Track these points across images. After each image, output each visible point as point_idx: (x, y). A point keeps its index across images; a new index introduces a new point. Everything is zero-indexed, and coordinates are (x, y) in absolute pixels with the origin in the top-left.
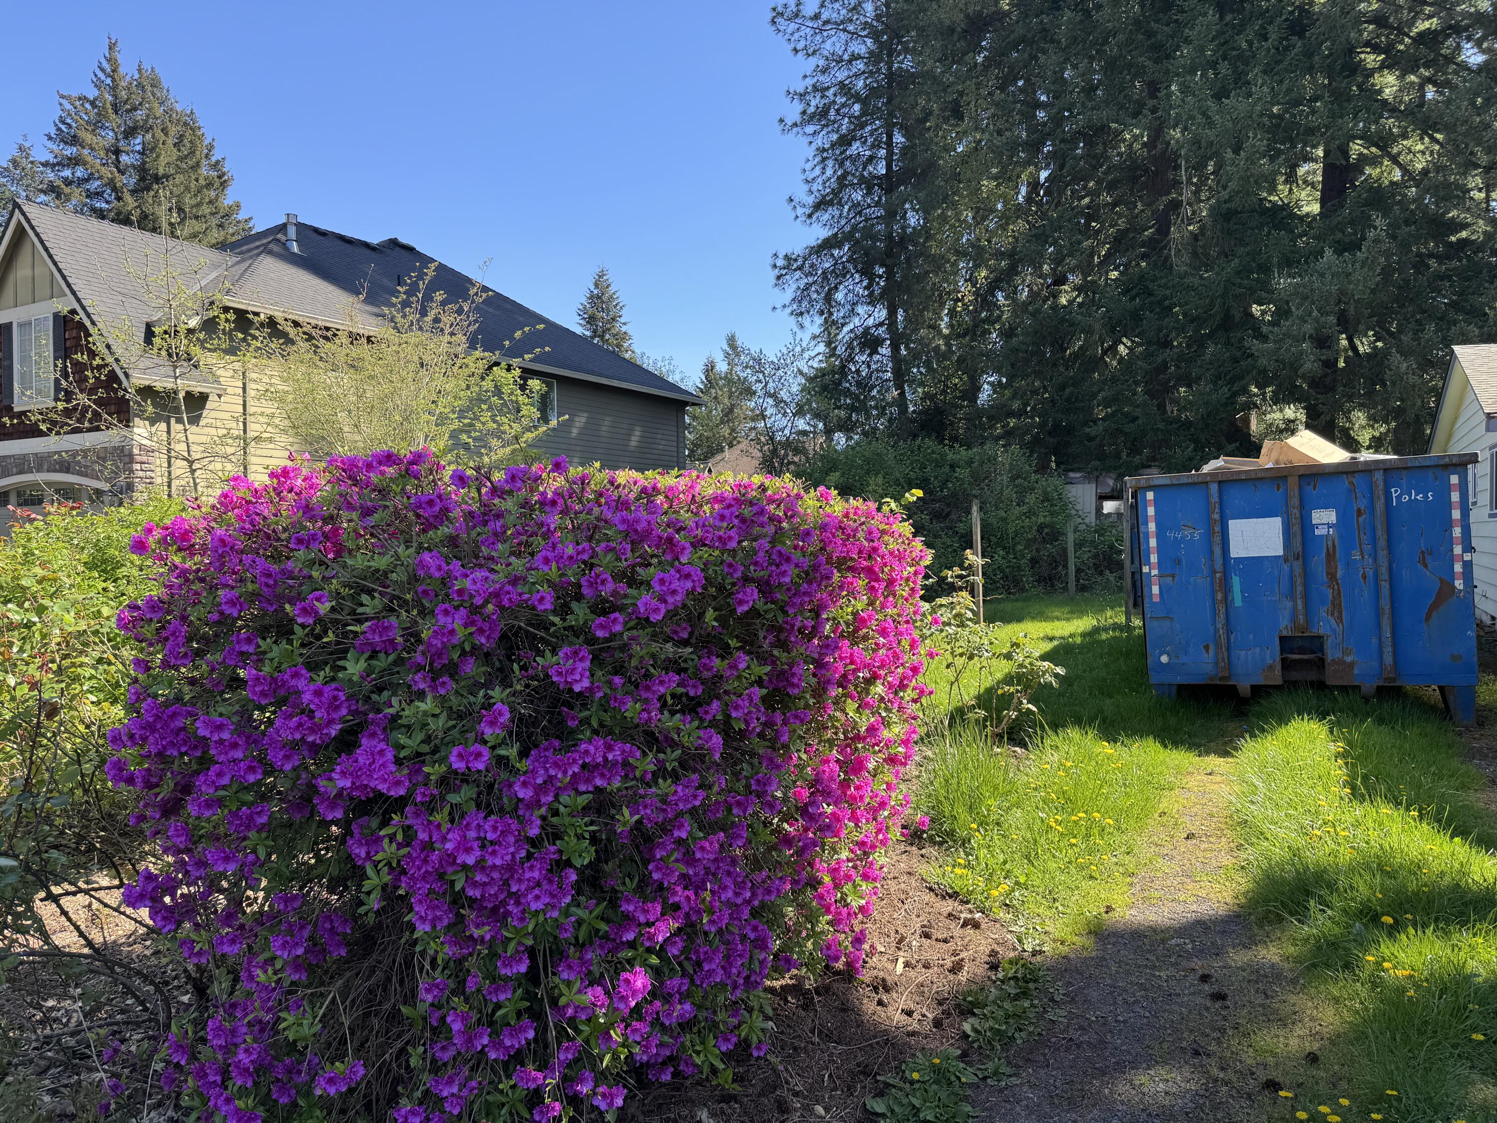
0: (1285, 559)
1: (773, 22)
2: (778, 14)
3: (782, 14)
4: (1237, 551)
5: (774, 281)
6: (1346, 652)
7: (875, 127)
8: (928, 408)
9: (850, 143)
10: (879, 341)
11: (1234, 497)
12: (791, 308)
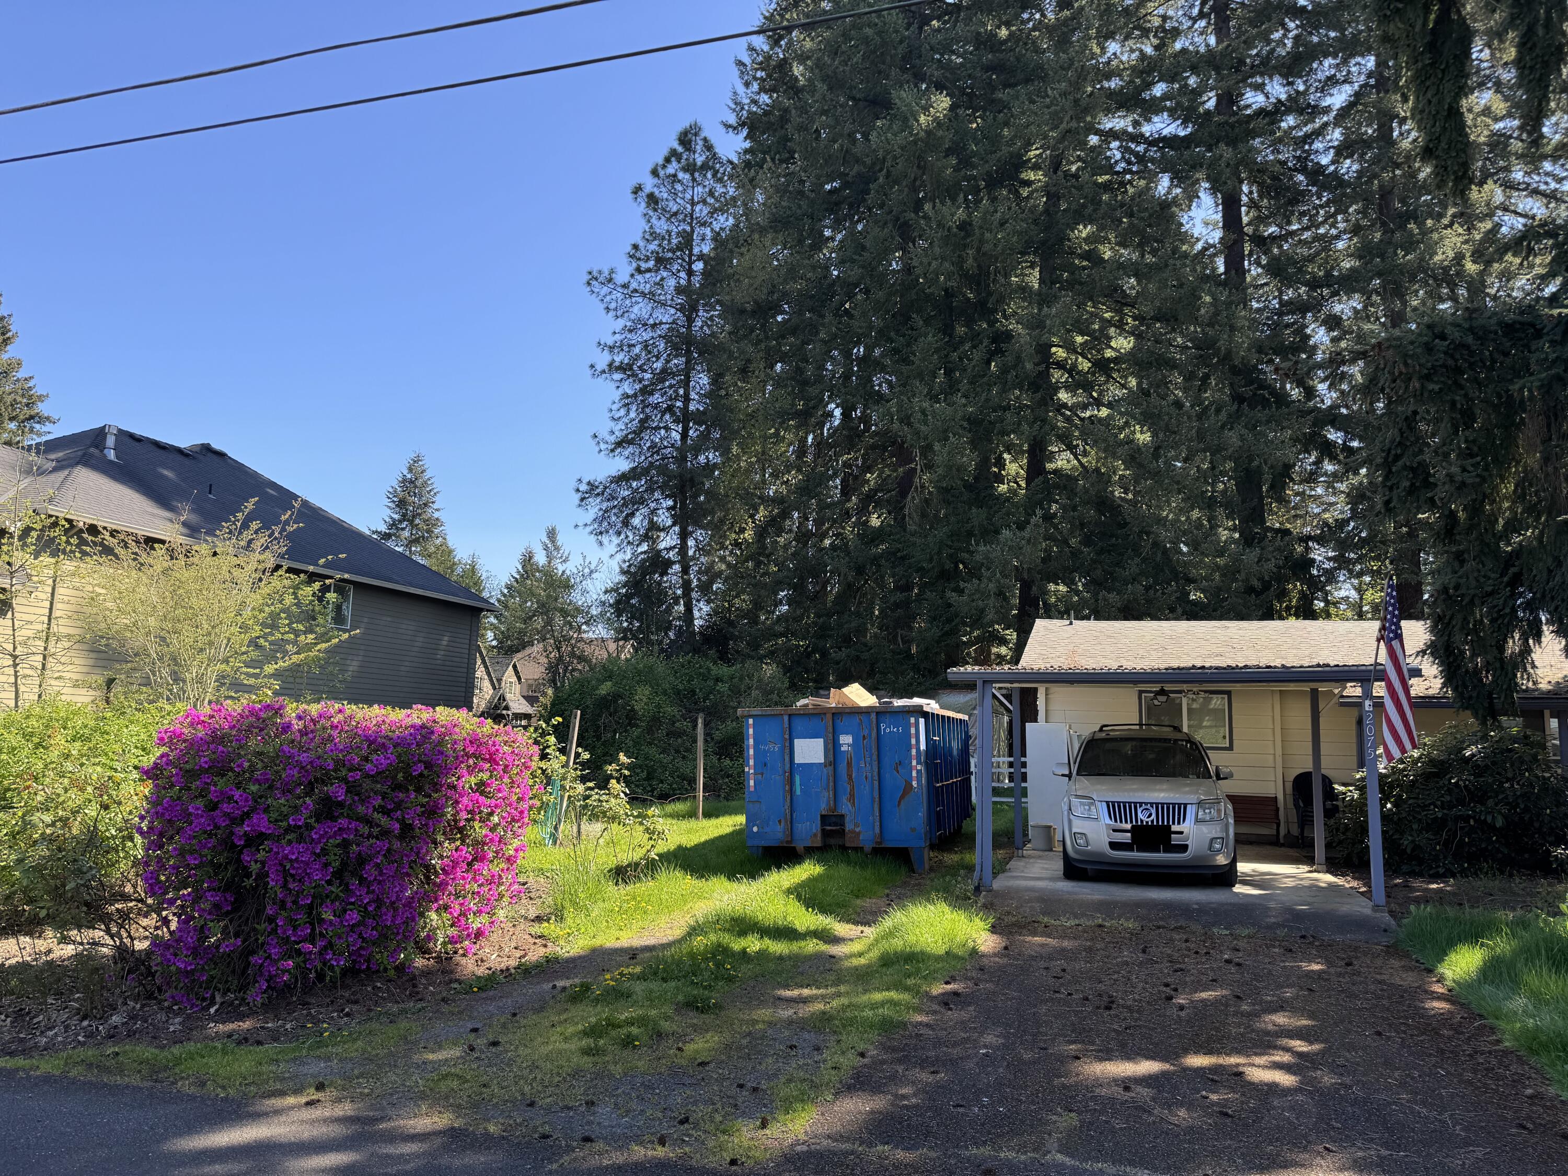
0: (825, 764)
1: (589, 284)
2: (592, 278)
3: (596, 279)
4: (798, 760)
5: (577, 502)
6: (856, 825)
7: (674, 382)
8: (715, 624)
9: (651, 393)
10: (669, 563)
11: (799, 725)
12: (592, 528)
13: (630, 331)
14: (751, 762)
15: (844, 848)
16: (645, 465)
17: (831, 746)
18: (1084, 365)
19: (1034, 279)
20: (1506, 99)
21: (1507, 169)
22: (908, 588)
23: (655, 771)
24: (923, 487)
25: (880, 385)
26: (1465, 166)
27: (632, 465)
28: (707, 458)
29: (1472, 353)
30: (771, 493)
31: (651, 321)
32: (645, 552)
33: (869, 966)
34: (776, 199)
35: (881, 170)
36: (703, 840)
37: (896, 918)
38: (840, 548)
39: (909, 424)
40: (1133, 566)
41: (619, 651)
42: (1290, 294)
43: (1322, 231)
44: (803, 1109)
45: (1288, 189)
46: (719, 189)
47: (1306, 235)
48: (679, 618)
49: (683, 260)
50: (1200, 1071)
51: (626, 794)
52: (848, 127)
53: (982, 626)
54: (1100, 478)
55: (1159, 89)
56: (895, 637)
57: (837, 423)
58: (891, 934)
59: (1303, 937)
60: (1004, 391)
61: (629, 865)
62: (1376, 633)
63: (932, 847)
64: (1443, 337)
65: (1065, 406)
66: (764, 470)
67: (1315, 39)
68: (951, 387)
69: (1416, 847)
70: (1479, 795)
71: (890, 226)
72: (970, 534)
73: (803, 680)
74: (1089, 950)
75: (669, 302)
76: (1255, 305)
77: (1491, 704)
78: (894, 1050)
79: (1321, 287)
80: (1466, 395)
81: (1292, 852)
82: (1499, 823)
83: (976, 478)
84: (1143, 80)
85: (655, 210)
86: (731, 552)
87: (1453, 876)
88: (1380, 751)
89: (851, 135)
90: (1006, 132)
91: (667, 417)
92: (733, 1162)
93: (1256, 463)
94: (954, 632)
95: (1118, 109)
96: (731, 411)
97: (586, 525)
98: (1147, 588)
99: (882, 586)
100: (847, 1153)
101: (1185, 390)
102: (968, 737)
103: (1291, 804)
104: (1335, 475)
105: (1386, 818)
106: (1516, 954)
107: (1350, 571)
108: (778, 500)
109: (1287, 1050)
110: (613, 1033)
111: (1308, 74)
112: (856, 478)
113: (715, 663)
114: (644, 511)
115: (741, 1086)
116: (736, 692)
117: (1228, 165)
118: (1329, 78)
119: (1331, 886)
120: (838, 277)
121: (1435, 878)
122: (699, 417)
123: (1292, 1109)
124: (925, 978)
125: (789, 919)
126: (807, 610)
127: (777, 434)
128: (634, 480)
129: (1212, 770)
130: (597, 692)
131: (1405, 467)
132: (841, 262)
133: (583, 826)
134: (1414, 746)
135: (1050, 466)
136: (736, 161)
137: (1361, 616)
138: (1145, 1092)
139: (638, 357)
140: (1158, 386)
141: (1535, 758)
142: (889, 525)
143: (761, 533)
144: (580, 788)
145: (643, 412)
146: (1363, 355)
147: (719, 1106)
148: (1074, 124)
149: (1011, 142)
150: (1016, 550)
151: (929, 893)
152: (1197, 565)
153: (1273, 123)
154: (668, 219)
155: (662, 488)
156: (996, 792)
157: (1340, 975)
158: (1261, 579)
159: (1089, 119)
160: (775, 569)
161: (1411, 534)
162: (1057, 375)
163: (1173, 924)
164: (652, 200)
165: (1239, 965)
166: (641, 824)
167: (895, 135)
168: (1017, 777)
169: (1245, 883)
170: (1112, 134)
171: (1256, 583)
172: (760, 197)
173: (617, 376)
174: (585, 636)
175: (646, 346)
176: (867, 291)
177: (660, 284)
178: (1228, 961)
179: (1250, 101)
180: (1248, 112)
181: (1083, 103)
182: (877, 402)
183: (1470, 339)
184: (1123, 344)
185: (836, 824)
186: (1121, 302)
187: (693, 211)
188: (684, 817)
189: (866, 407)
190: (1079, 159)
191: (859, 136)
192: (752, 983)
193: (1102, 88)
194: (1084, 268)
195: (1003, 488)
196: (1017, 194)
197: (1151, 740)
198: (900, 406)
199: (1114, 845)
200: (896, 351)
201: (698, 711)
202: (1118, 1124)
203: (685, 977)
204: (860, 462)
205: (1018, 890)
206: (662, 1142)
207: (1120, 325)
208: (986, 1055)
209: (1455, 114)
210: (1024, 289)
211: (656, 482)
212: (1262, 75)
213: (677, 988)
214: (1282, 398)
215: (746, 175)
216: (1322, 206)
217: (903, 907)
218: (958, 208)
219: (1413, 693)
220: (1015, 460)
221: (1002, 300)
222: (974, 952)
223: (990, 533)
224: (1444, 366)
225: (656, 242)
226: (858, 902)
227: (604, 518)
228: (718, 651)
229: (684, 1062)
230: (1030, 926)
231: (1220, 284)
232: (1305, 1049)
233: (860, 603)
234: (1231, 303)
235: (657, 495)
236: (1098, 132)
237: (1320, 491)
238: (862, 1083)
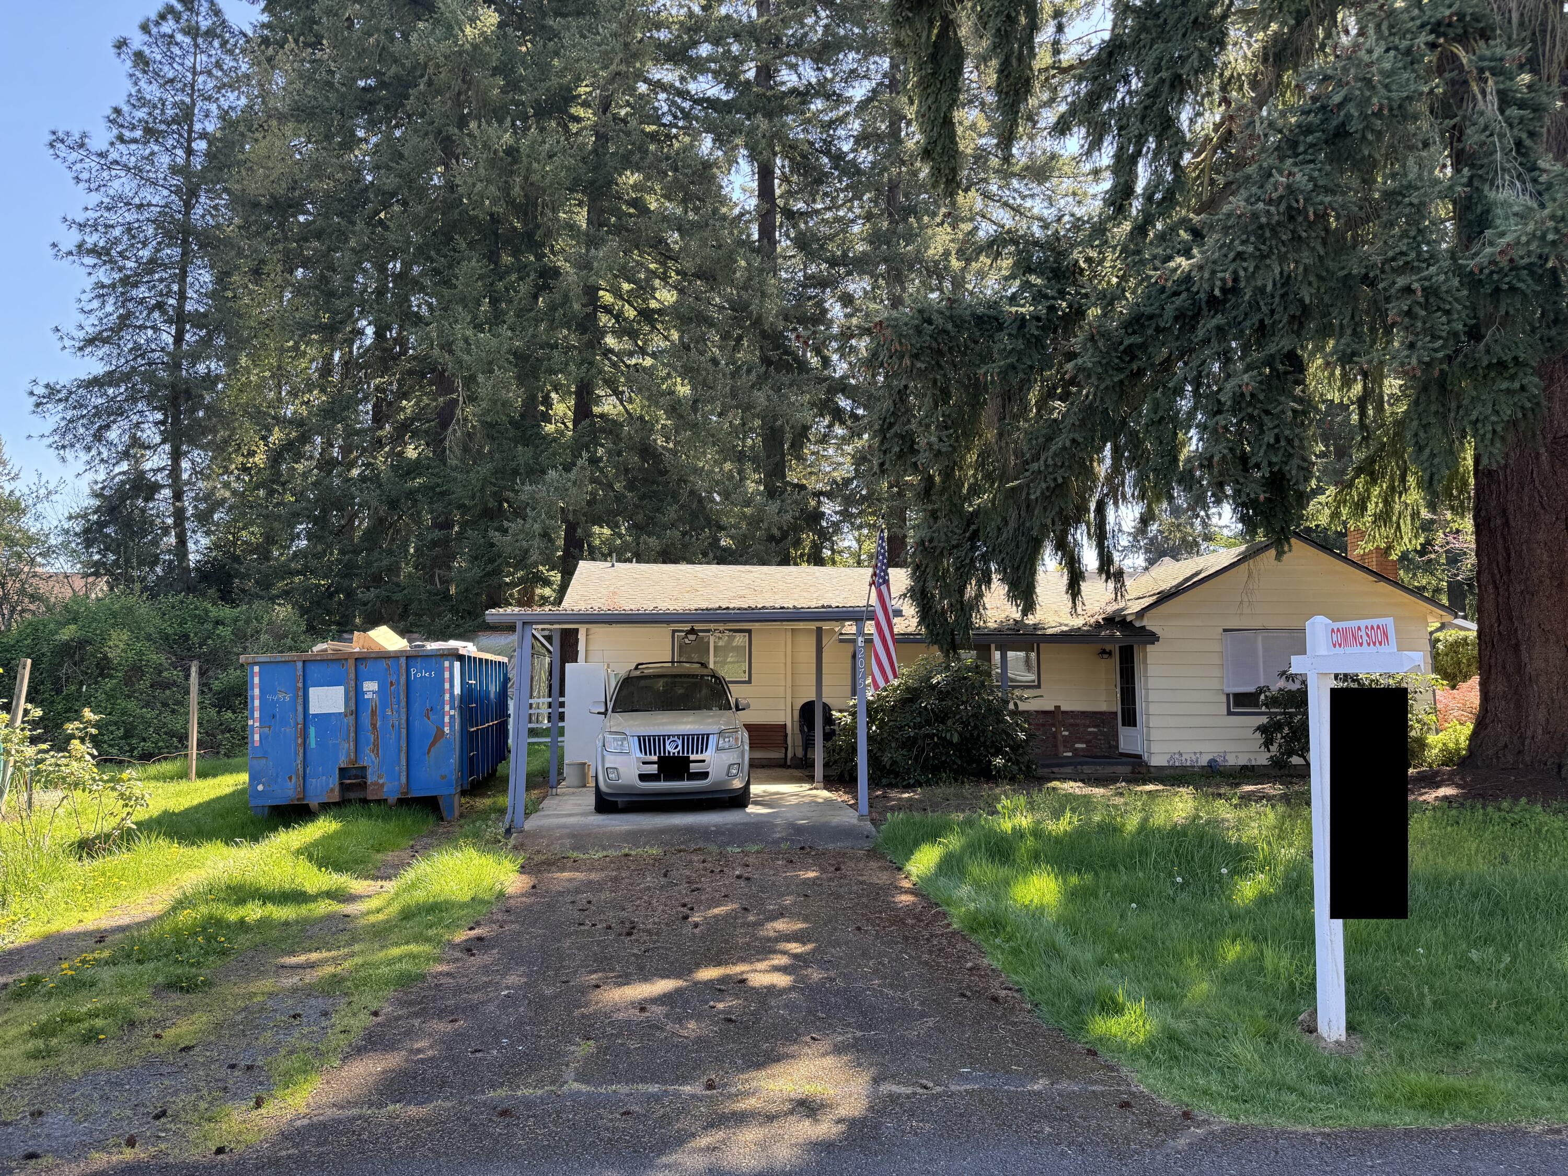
0: (345, 714)
1: (51, 146)
2: (56, 141)
4: (313, 710)
5: (31, 407)
6: (379, 777)
7: (165, 275)
8: (215, 559)
9: (135, 285)
10: (156, 487)
11: (314, 671)
12: (51, 440)
13: (108, 209)
14: (257, 714)
15: (365, 801)
16: (127, 369)
17: (352, 694)
18: (630, 313)
19: (581, 218)
20: (988, 118)
21: (985, 180)
22: (448, 525)
23: (135, 728)
24: (465, 419)
25: (419, 306)
26: (954, 171)
27: (108, 368)
28: (208, 367)
29: (951, 338)
30: (289, 414)
31: (137, 201)
32: (124, 473)
33: (387, 921)
34: (299, 85)
35: (422, 76)
36: (195, 802)
37: (421, 868)
38: (371, 479)
39: (451, 352)
40: (671, 512)
41: (88, 588)
42: (812, 269)
43: (841, 213)
44: (306, 1080)
45: (814, 168)
46: (229, 62)
47: (828, 215)
48: (169, 552)
49: (181, 135)
50: (709, 984)
51: (93, 757)
52: (386, 23)
53: (525, 567)
54: (645, 426)
55: (705, 50)
56: (433, 576)
57: (368, 342)
58: (413, 886)
59: (802, 848)
60: (552, 327)
61: (97, 837)
62: (868, 579)
63: (463, 793)
64: (929, 322)
65: (611, 351)
66: (279, 386)
67: (842, 32)
68: (496, 318)
69: (894, 763)
70: (941, 716)
71: (431, 137)
72: (515, 472)
73: (324, 622)
74: (616, 880)
75: (161, 182)
76: (784, 275)
77: (953, 640)
78: (410, 1003)
79: (838, 265)
80: (945, 375)
81: (797, 773)
82: (956, 739)
83: (522, 415)
84: (690, 38)
85: (145, 72)
86: (238, 478)
87: (921, 785)
88: (869, 681)
89: (388, 32)
90: (556, 62)
91: (156, 315)
92: (220, 1151)
93: (779, 423)
94: (497, 572)
95: (666, 61)
96: (240, 316)
97: (43, 436)
98: (684, 534)
99: (419, 523)
100: (354, 1119)
101: (721, 348)
102: (506, 680)
103: (797, 731)
104: (843, 438)
105: (871, 738)
106: (963, 849)
107: (852, 524)
108: (297, 422)
109: (784, 953)
110: (71, 1029)
111: (835, 63)
112: (390, 404)
113: (215, 604)
114: (124, 424)
115: (233, 1067)
116: (241, 637)
117: (764, 136)
118: (853, 71)
119: (828, 802)
120: (372, 183)
121: (908, 787)
122: (199, 320)
123: (786, 1006)
124: (448, 927)
125: (297, 881)
126: (330, 546)
127: (296, 348)
128: (110, 385)
129: (732, 702)
130: (57, 637)
131: (896, 435)
132: (376, 167)
133: (35, 796)
134: (895, 676)
135: (596, 410)
136: (250, 33)
137: (859, 563)
138: (659, 1010)
139: (117, 241)
140: (697, 342)
141: (983, 683)
142: (428, 458)
143: (276, 458)
144: (30, 751)
145: (123, 306)
146: (867, 331)
147: (205, 1092)
148: (623, 68)
149: (561, 74)
150: (562, 492)
151: (457, 840)
152: (728, 514)
153: (804, 103)
154: (161, 86)
155: (149, 398)
156: (533, 732)
157: (830, 880)
158: (780, 528)
159: (638, 65)
160: (293, 499)
161: (900, 494)
162: (604, 320)
163: (693, 846)
164: (140, 58)
165: (748, 879)
166: (113, 789)
167: (439, 42)
168: (555, 717)
169: (756, 803)
170: (659, 86)
171: (776, 532)
172: (279, 80)
173: (89, 260)
174: (39, 570)
175: (129, 230)
176: (405, 203)
177: (150, 158)
178: (739, 877)
179: (786, 78)
180: (783, 89)
181: (634, 46)
182: (416, 324)
183: (950, 327)
184: (666, 296)
185: (356, 777)
186: (666, 255)
187: (194, 81)
188: (172, 778)
189: (402, 328)
190: (628, 104)
191: (398, 35)
192: (250, 954)
193: (651, 37)
194: (631, 215)
195: (550, 428)
196: (566, 129)
197: (680, 676)
198: (441, 332)
199: (643, 777)
200: (437, 272)
201: (192, 658)
202: (633, 1045)
203: (166, 956)
204: (395, 387)
205: (549, 829)
206: (131, 1143)
207: (664, 278)
208: (507, 996)
209: (948, 123)
210: (571, 227)
211: (141, 391)
212: (796, 55)
213: (157, 969)
214: (803, 366)
215: (263, 52)
216: (842, 190)
217: (428, 857)
218: (506, 131)
219: (896, 631)
220: (562, 400)
221: (549, 234)
222: (501, 895)
223: (536, 472)
224: (930, 347)
225: (145, 110)
226: (379, 856)
227: (68, 429)
228: (219, 590)
229: (162, 1050)
230: (557, 863)
231: (753, 250)
232: (799, 950)
233: (393, 540)
234: (763, 270)
235: (140, 406)
236: (646, 80)
237: (831, 451)
238: (374, 1044)
